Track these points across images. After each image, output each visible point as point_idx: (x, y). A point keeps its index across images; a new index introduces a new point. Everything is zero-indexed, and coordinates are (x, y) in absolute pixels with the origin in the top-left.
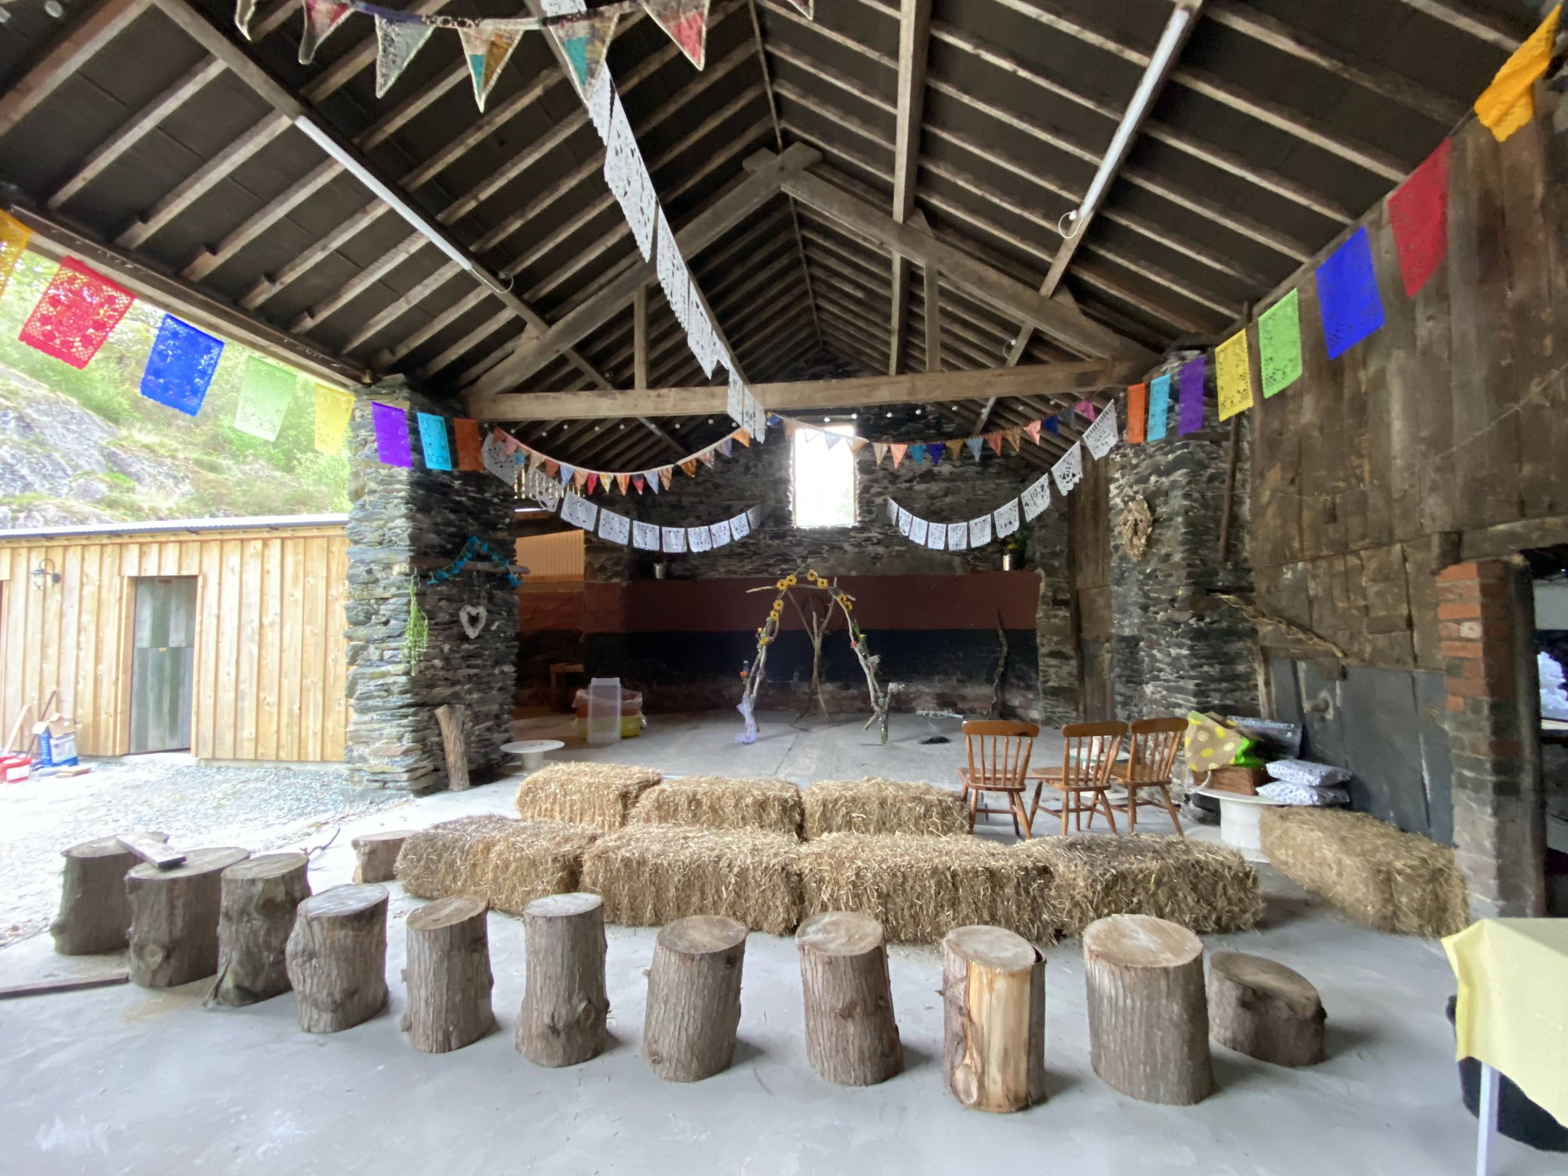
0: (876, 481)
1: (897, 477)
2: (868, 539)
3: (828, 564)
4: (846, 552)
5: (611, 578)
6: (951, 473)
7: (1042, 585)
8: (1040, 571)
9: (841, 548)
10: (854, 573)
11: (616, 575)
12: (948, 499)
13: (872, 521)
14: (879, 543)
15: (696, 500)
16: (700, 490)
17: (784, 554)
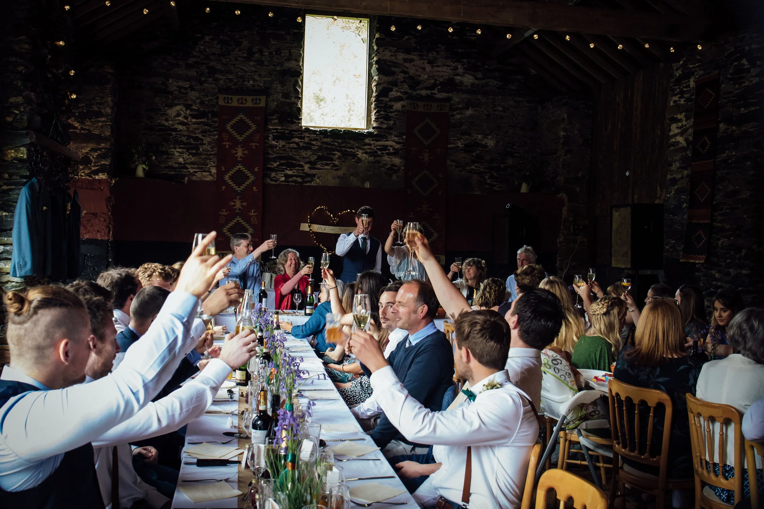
0: (395, 84)
1: (419, 83)
2: (385, 148)
3: (340, 173)
4: (359, 160)
5: (96, 172)
6: (473, 85)
7: (565, 210)
8: (563, 195)
9: (354, 155)
10: (367, 185)
11: (102, 169)
12: (469, 112)
13: (389, 128)
14: (396, 153)
15: (187, 85)
16: (193, 73)
17: (291, 158)
